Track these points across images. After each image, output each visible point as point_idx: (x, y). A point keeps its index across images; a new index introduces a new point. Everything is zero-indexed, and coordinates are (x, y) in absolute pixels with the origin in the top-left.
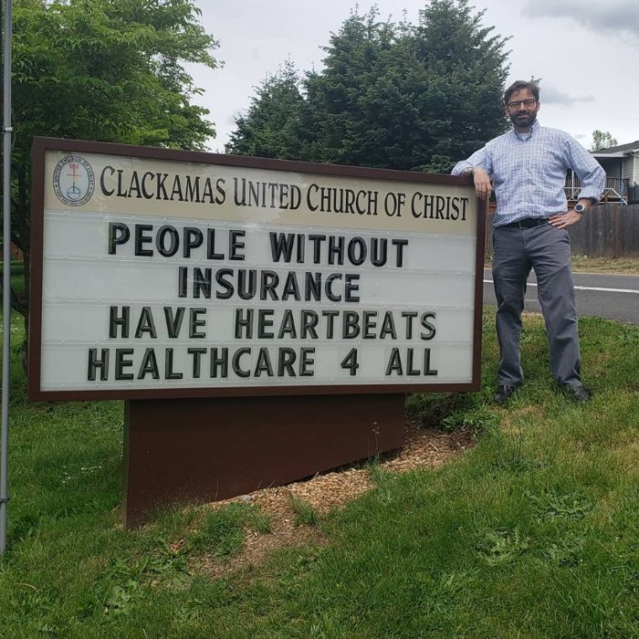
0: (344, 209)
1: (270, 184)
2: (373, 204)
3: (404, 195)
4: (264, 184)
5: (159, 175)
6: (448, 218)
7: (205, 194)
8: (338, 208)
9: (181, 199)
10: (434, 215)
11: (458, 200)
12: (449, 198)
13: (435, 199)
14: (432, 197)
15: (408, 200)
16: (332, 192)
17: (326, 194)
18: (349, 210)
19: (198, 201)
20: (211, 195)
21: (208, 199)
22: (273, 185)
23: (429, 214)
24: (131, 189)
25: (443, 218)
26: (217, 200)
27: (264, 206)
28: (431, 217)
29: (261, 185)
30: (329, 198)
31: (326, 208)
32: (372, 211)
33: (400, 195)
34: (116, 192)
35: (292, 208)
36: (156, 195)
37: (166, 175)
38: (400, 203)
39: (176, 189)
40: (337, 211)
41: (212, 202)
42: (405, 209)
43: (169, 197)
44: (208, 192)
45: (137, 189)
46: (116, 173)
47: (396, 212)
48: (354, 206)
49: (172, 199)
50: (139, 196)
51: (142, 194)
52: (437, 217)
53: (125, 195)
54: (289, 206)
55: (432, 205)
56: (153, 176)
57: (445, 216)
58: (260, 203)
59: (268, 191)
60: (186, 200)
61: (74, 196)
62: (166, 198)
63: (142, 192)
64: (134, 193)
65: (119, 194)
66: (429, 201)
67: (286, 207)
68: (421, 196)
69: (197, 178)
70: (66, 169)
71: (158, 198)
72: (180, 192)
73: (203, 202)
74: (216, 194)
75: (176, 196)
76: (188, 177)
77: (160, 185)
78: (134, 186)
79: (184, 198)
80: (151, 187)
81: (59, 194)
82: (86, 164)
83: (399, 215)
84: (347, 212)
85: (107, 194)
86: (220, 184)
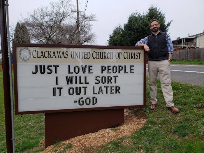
0: (103, 58)
1: (81, 52)
2: (112, 56)
3: (121, 53)
4: (79, 52)
5: (49, 51)
6: (135, 59)
7: (62, 56)
8: (102, 58)
9: (55, 58)
10: (131, 58)
11: (137, 53)
12: (135, 53)
13: (131, 54)
14: (130, 53)
15: (122, 54)
16: (100, 53)
17: (98, 54)
18: (105, 58)
19: (60, 58)
20: (64, 56)
21: (63, 57)
22: (82, 52)
23: (129, 58)
24: (41, 56)
25: (133, 59)
26: (66, 57)
27: (80, 58)
28: (130, 59)
29: (79, 53)
30: (99, 55)
31: (98, 58)
32: (112, 58)
33: (120, 53)
34: (37, 57)
35: (88, 58)
36: (48, 57)
37: (51, 51)
38: (120, 55)
39: (54, 55)
40: (101, 58)
41: (64, 58)
42: (122, 57)
43: (52, 57)
44: (63, 55)
45: (43, 56)
46: (37, 52)
47: (119, 58)
48: (106, 57)
49: (53, 58)
50: (43, 58)
51: (44, 57)
52: (131, 59)
53: (39, 58)
54: (87, 58)
55: (130, 55)
56: (47, 52)
57: (134, 58)
58: (79, 57)
59: (81, 54)
60: (57, 58)
61: (25, 59)
62: (51, 58)
63: (44, 56)
64: (42, 57)
65: (38, 57)
66: (129, 54)
67: (86, 58)
68: (126, 53)
69: (60, 52)
70: (23, 52)
71: (49, 58)
72: (55, 56)
73: (62, 58)
74: (65, 56)
75: (54, 57)
76: (57, 52)
77: (49, 54)
78: (42, 55)
79: (56, 57)
80: (47, 55)
81: (21, 58)
82: (28, 50)
83: (120, 59)
84: (104, 58)
85: (35, 57)
86: (67, 53)
